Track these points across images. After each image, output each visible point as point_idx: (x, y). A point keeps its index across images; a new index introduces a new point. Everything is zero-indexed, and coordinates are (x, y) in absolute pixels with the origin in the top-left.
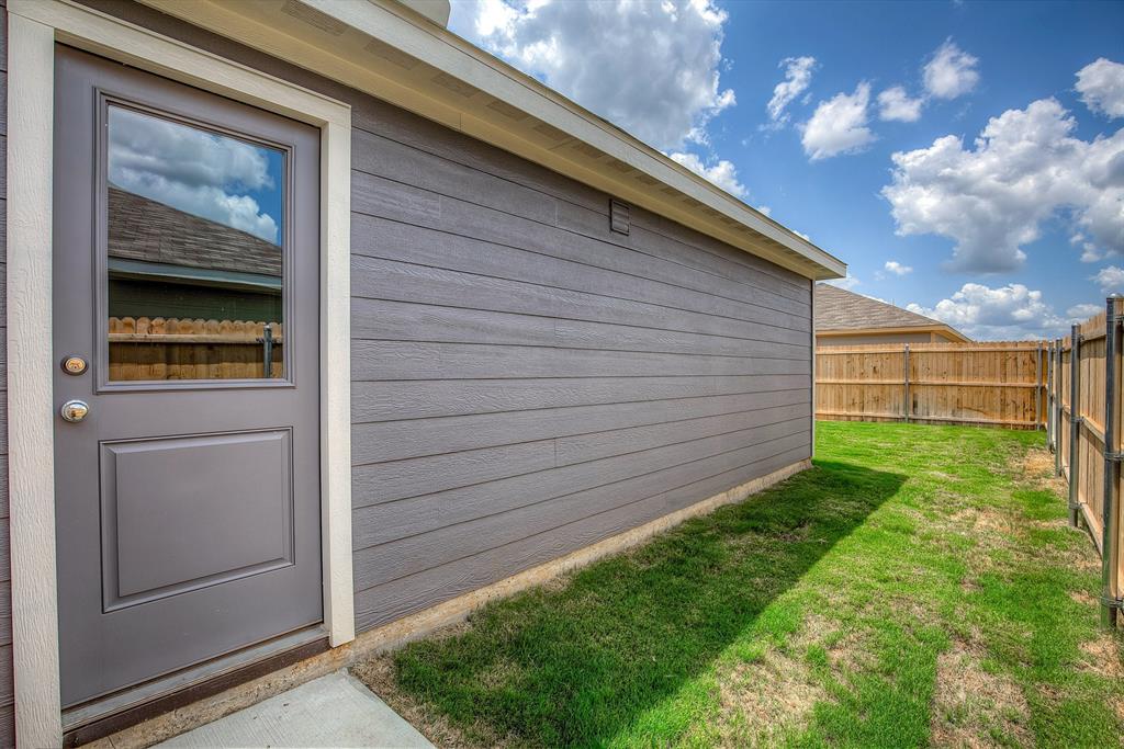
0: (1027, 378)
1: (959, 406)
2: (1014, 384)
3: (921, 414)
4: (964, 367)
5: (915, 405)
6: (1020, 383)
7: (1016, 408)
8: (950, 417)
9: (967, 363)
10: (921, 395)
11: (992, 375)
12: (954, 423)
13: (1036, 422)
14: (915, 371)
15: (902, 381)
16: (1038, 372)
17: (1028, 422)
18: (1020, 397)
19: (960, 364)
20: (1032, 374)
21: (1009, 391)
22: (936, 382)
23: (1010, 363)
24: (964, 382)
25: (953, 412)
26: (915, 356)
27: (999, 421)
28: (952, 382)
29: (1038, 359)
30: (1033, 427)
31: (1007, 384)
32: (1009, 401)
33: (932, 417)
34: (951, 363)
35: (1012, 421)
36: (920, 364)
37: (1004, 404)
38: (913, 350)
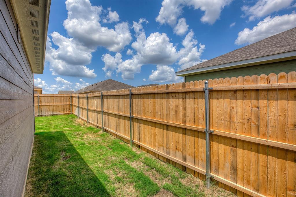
0: (68, 103)
1: (54, 111)
2: (66, 104)
3: (43, 113)
4: (54, 100)
5: (41, 111)
6: (67, 104)
7: (67, 110)
8: (51, 114)
9: (55, 99)
10: (43, 108)
11: (61, 102)
12: (52, 115)
13: (71, 112)
14: (41, 101)
15: (38, 105)
16: (71, 101)
17: (69, 113)
18: (67, 107)
19: (53, 99)
20: (70, 101)
21: (65, 106)
22: (47, 105)
23: (65, 99)
24: (55, 104)
25: (52, 112)
26: (41, 97)
27: (63, 113)
28: (52, 104)
29: (71, 98)
30: (70, 114)
31: (65, 104)
32: (65, 108)
33: (46, 114)
34: (51, 99)
35: (66, 113)
36: (42, 100)
37: (64, 109)
38: (40, 96)
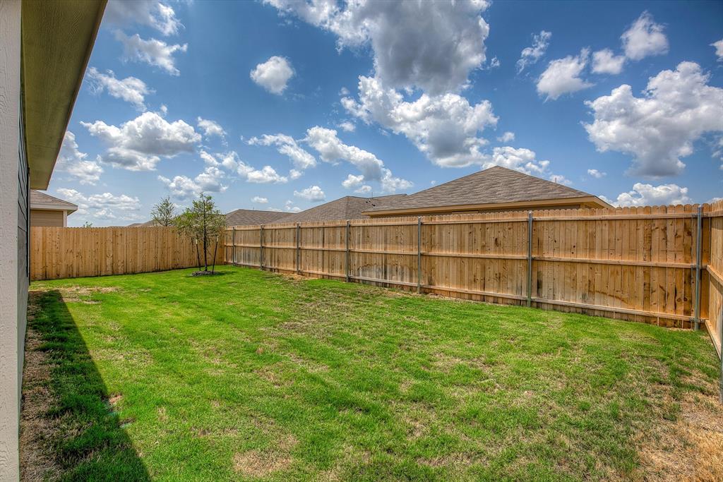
0: (680, 257)
1: (590, 291)
2: (662, 263)
3: (546, 297)
4: (598, 239)
5: (539, 285)
6: (670, 262)
7: (665, 296)
8: (579, 303)
9: (603, 233)
10: (547, 273)
11: (632, 251)
12: (584, 311)
13: (693, 317)
14: (540, 243)
15: (525, 256)
16: (696, 247)
17: (680, 316)
18: (671, 282)
19: (593, 236)
20: (688, 251)
21: (655, 273)
22: (563, 258)
23: (657, 235)
24: (597, 259)
25: (584, 296)
26: (539, 225)
27: (640, 311)
28: (583, 259)
29: (696, 229)
30: (688, 324)
31: (653, 263)
32: (655, 285)
33: (559, 301)
34: (581, 235)
35: (658, 312)
36: (546, 236)
37: (648, 290)
38: (537, 218)
